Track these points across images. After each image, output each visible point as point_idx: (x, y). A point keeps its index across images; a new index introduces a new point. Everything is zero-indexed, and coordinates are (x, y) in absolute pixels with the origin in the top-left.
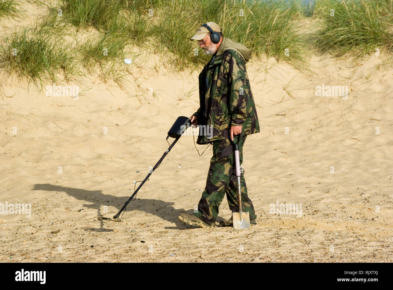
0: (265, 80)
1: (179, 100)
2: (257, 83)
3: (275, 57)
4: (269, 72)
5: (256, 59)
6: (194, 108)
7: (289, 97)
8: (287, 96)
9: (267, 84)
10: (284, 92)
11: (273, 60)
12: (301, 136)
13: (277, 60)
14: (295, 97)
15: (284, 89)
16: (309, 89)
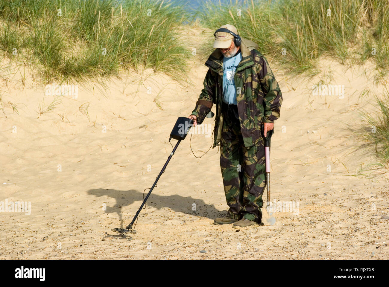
0: (137, 92)
1: (41, 113)
2: (127, 95)
3: (153, 68)
4: (144, 84)
5: (133, 70)
6: (54, 122)
7: (159, 109)
8: (156, 108)
9: (138, 96)
10: (154, 104)
11: (150, 70)
12: (150, 149)
13: (155, 71)
14: (164, 109)
15: (155, 101)
16: (181, 100)
